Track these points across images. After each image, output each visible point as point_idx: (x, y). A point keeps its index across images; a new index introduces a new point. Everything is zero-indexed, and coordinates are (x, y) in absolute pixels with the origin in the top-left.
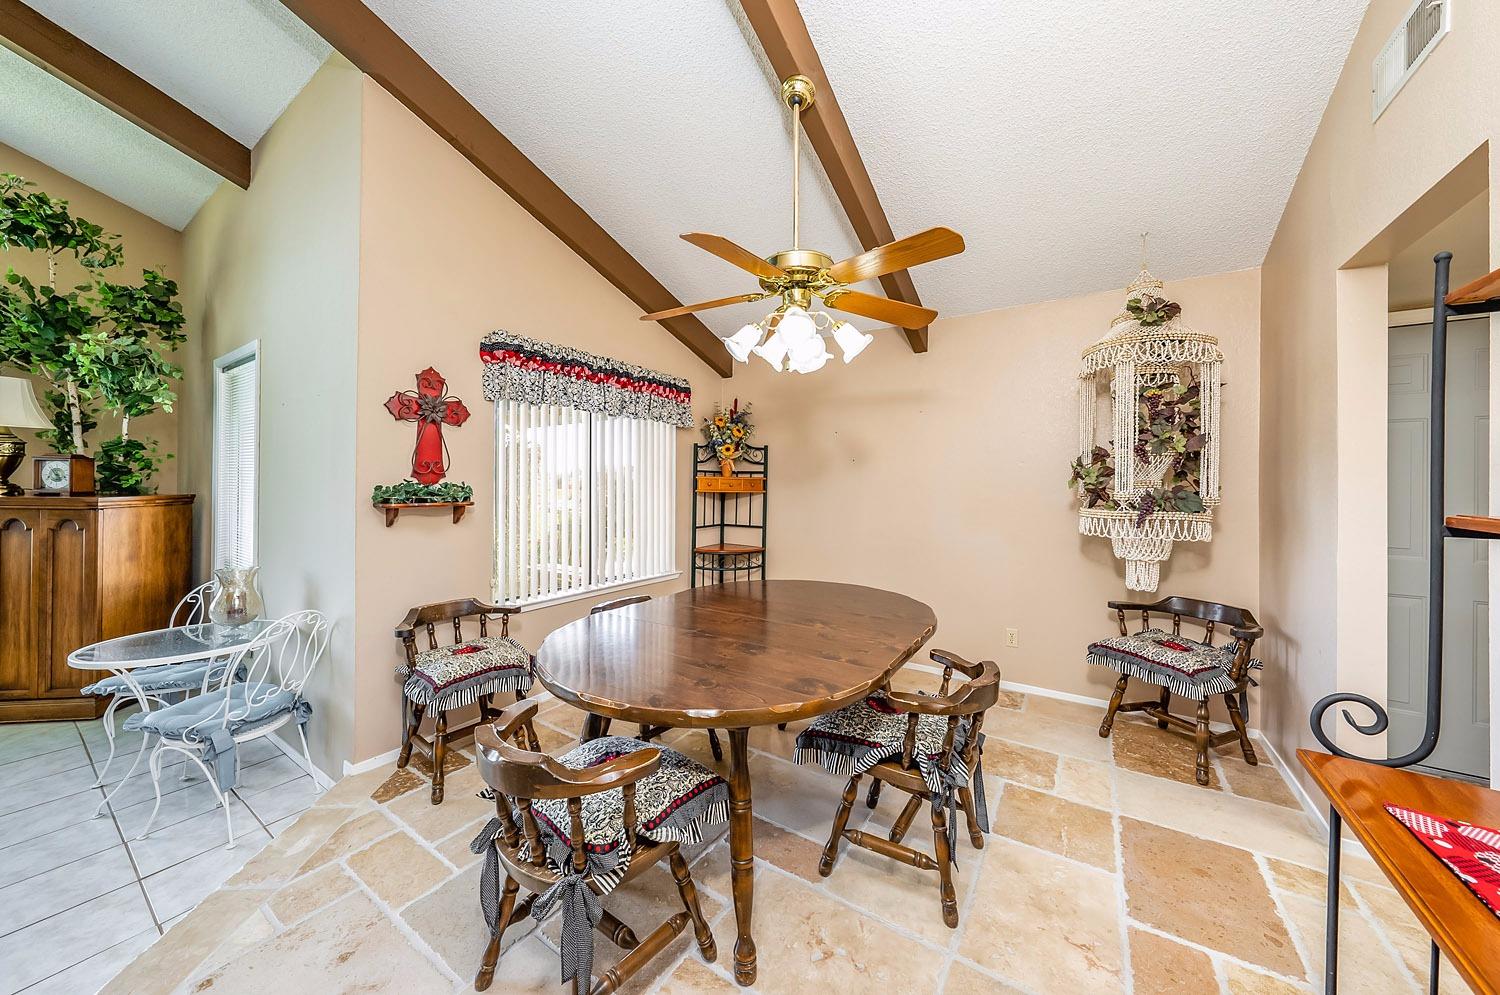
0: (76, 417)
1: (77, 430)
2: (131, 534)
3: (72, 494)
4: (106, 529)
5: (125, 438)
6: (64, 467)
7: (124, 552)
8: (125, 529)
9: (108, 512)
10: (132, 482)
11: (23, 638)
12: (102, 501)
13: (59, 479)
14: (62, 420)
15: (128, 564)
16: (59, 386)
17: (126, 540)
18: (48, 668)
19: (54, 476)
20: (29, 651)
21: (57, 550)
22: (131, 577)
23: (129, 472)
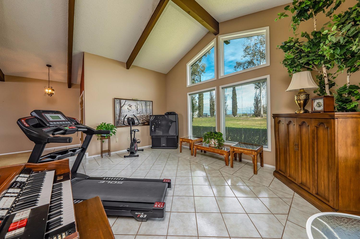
0: (326, 82)
1: (327, 87)
2: (353, 132)
3: (324, 112)
4: (339, 129)
5: (348, 85)
6: (321, 101)
7: (349, 141)
8: (349, 129)
9: (340, 120)
10: (352, 106)
11: (308, 168)
12: (337, 114)
13: (320, 106)
14: (322, 85)
15: (352, 148)
16: (320, 72)
17: (350, 135)
18: (316, 184)
19: (318, 105)
20: (310, 173)
21: (318, 135)
22: (354, 155)
23: (351, 101)
